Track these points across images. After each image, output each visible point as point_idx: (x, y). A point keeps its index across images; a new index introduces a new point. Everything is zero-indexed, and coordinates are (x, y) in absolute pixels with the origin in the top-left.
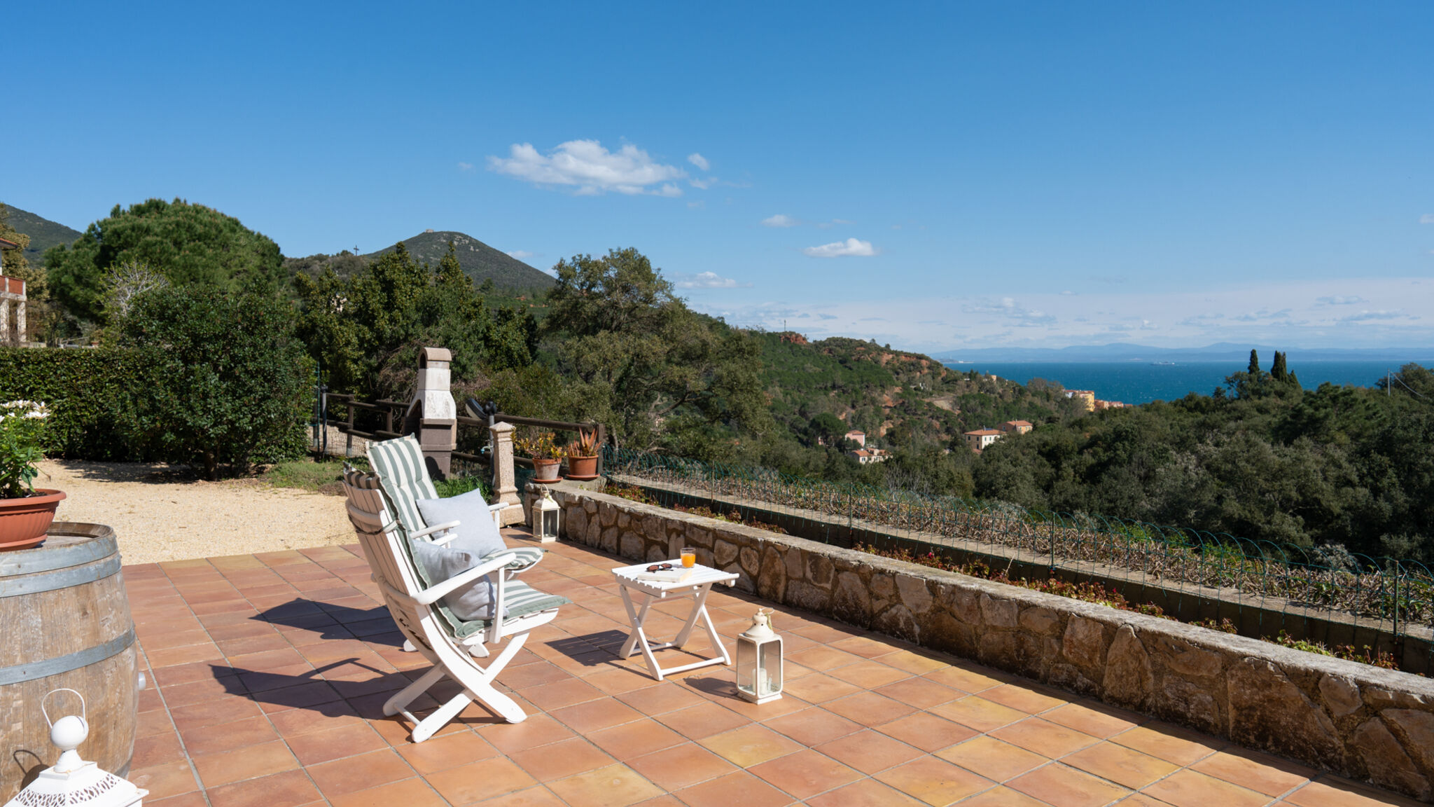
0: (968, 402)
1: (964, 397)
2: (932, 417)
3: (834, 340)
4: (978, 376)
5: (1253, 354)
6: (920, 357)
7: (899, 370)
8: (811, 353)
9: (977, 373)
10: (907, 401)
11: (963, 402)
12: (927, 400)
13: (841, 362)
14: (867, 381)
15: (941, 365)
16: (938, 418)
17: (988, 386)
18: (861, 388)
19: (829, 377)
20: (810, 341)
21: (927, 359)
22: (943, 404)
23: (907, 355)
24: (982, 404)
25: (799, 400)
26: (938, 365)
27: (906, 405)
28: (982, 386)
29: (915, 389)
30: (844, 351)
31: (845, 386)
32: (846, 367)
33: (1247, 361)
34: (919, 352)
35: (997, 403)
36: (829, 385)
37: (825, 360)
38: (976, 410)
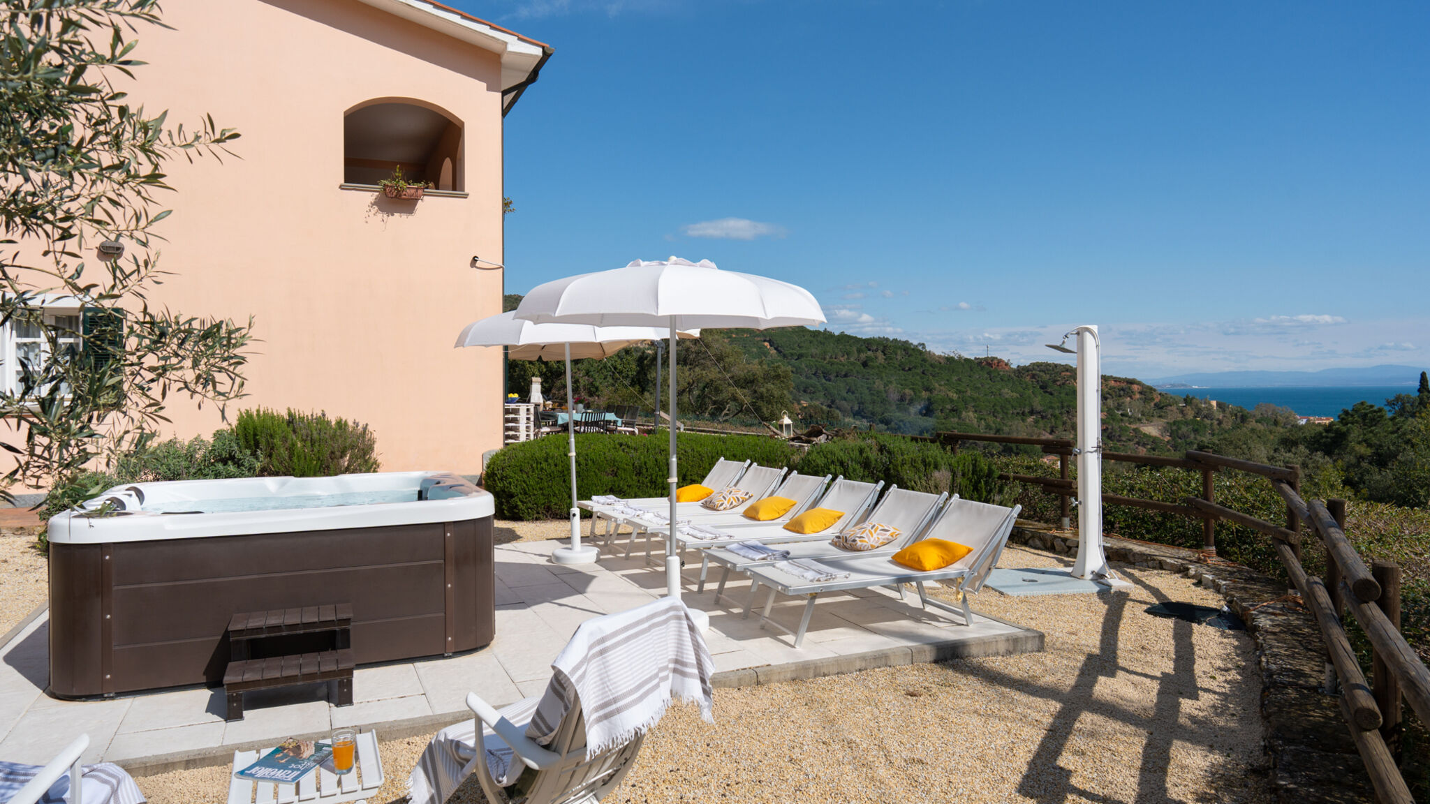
0: (1179, 428)
1: (1175, 423)
2: (1138, 443)
3: (1038, 365)
4: (1194, 401)
5: (1423, 376)
6: (1131, 382)
7: (1108, 396)
8: (1010, 378)
9: (1193, 398)
10: (1110, 427)
11: (1174, 428)
12: (1133, 426)
13: (1042, 387)
14: (1068, 406)
15: (1155, 390)
16: (1144, 445)
17: (1206, 412)
18: (1061, 413)
19: (1027, 402)
20: (1014, 366)
21: (1139, 383)
22: (1151, 430)
23: (1117, 380)
24: (1196, 431)
25: (994, 425)
26: (1151, 389)
27: (1110, 431)
28: (1198, 412)
29: (1122, 415)
30: (1048, 376)
31: (1044, 411)
32: (1047, 392)
33: (1417, 384)
34: (1130, 377)
35: (1213, 430)
36: (1027, 410)
37: (1024, 386)
38: (1188, 437)
